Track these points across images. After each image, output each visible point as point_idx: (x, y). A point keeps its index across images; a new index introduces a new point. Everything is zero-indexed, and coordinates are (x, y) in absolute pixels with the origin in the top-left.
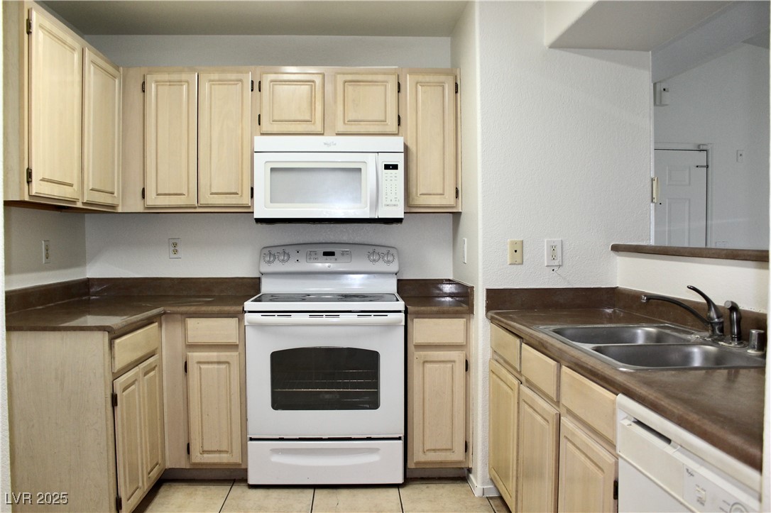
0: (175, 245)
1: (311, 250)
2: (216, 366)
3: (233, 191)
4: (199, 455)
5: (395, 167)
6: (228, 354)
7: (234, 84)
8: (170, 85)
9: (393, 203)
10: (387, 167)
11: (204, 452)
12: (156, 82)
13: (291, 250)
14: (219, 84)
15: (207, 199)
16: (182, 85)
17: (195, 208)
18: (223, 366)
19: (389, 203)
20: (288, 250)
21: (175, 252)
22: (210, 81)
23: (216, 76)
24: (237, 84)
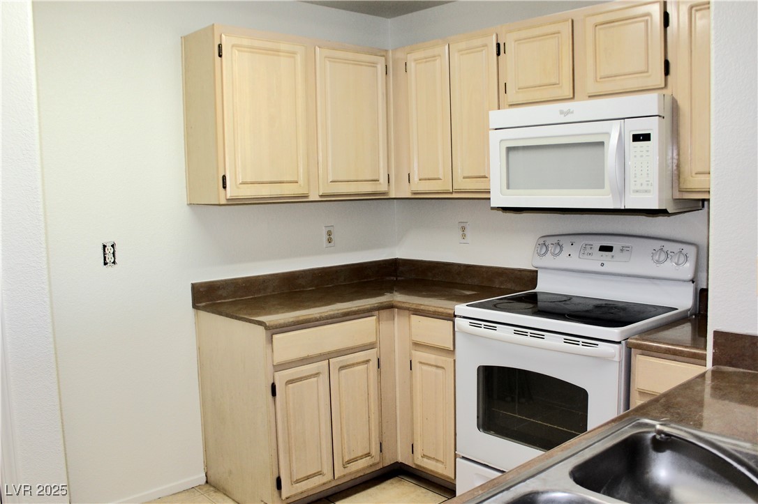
0: (463, 229)
1: (587, 242)
2: (434, 369)
3: (482, 174)
4: (420, 457)
5: (646, 137)
6: (444, 358)
7: (480, 51)
8: (426, 62)
9: (645, 188)
10: (636, 138)
11: (424, 456)
12: (415, 60)
13: (565, 242)
14: (467, 53)
15: (462, 184)
16: (436, 60)
17: (451, 193)
18: (440, 371)
19: (638, 188)
20: (563, 240)
21: (464, 236)
22: (459, 51)
23: (463, 45)
24: (482, 51)
